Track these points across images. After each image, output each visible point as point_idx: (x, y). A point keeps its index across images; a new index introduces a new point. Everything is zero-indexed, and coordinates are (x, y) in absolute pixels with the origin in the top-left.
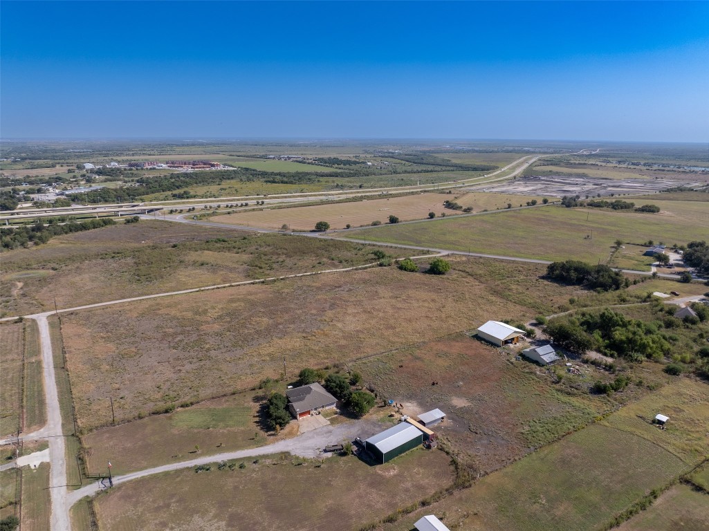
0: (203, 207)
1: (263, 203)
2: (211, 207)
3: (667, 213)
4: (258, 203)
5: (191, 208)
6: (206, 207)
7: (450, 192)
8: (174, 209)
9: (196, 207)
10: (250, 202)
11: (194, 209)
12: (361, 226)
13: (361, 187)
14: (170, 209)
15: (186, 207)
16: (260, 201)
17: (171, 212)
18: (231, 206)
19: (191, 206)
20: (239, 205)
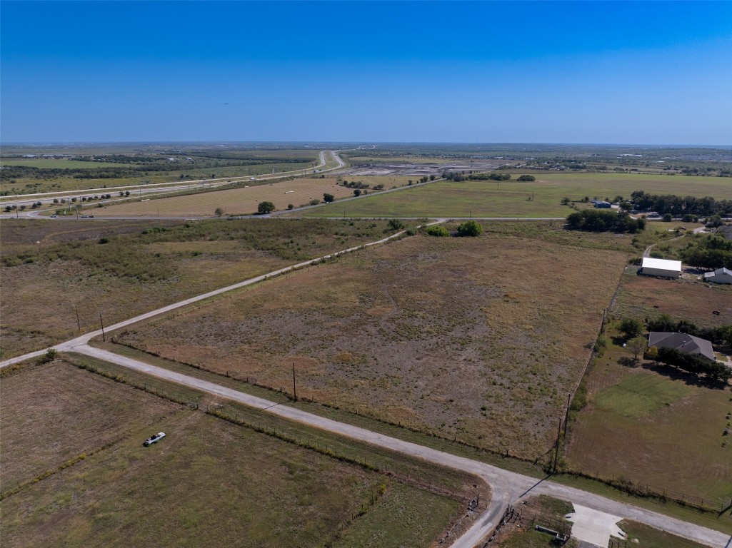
0: (52, 202)
1: (128, 194)
2: (63, 201)
3: (540, 181)
4: (122, 194)
5: (36, 203)
6: (56, 201)
7: (323, 177)
8: (11, 206)
9: (42, 202)
10: (112, 194)
11: (39, 204)
12: (302, 206)
13: (213, 176)
14: (6, 206)
15: (29, 203)
16: (124, 192)
17: (8, 209)
18: (90, 199)
19: (36, 201)
20: (100, 197)
